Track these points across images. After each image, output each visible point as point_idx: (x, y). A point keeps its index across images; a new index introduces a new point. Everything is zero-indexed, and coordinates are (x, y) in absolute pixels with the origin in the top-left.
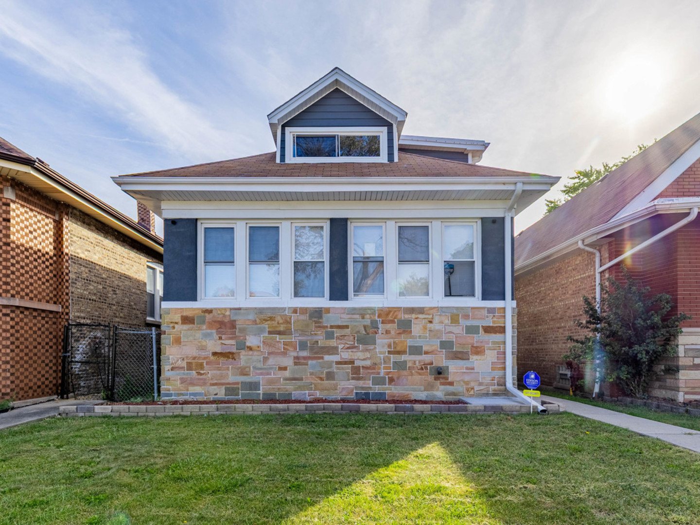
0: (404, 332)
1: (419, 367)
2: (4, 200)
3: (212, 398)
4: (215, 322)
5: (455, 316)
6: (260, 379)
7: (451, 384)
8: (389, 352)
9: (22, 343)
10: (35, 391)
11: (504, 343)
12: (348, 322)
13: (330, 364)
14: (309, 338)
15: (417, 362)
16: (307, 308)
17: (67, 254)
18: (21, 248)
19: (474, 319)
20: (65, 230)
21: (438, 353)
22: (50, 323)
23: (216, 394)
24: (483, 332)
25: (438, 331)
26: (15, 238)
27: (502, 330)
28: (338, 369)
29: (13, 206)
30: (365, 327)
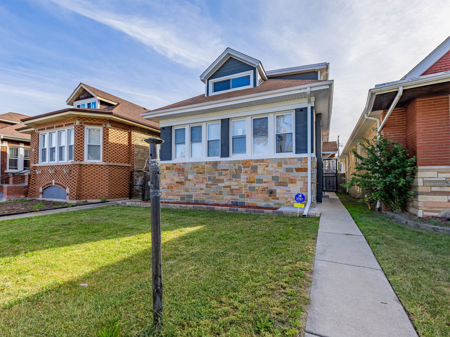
0: (254, 172)
1: (261, 190)
2: (107, 128)
3: (176, 201)
4: (177, 169)
5: (280, 163)
6: (193, 193)
7: (278, 199)
8: (247, 182)
9: (113, 178)
10: (119, 196)
11: (307, 177)
12: (228, 167)
13: (220, 187)
14: (212, 175)
15: (260, 187)
16: (211, 161)
17: (133, 145)
18: (113, 144)
19: (290, 164)
20: (132, 136)
21: (271, 182)
22: (126, 170)
23: (177, 200)
24: (295, 171)
25: (271, 171)
26: (111, 141)
27: (306, 170)
28: (224, 190)
29: (110, 129)
30: (236, 170)
